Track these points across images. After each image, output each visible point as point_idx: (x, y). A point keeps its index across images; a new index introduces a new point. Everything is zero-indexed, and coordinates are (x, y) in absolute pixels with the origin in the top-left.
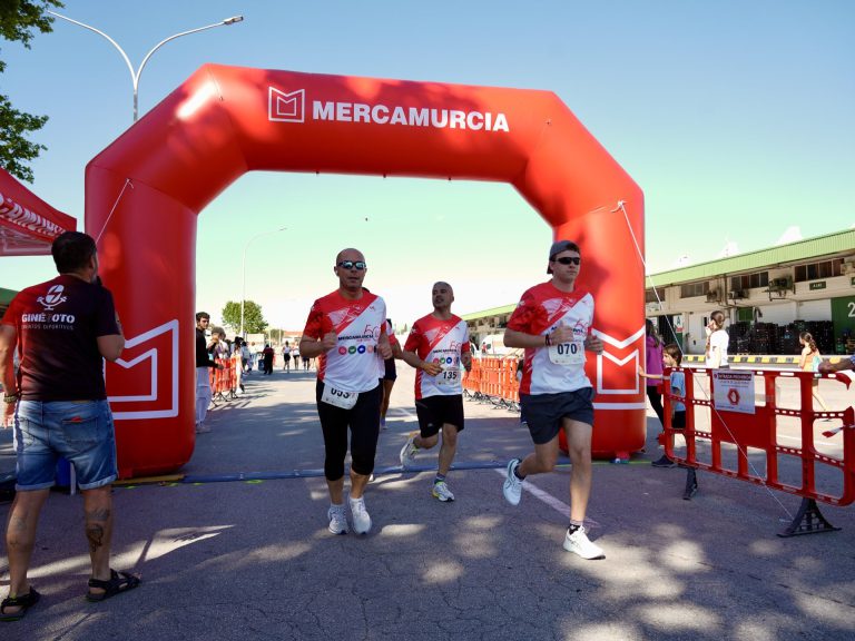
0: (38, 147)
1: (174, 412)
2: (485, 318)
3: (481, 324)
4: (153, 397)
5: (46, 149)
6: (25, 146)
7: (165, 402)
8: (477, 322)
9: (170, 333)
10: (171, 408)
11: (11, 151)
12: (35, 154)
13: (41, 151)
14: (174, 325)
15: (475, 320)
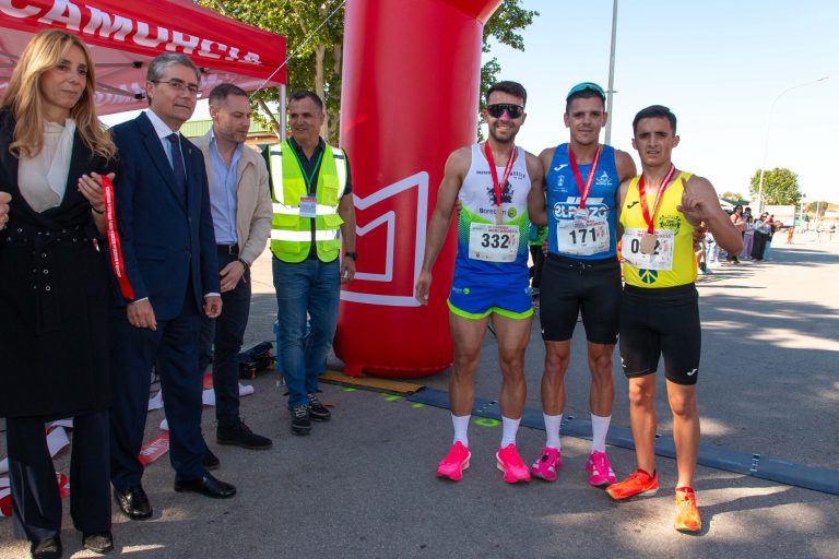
0: (531, 14)
5: (537, 14)
6: (521, 14)
11: (508, 22)
12: (529, 21)
13: (534, 18)
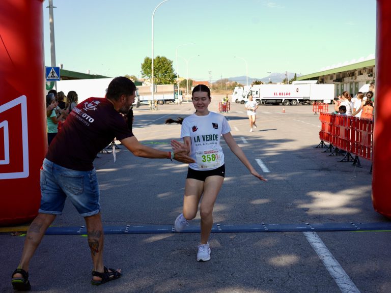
1: (25, 174)
2: (364, 68)
3: (360, 73)
4: (6, 161)
7: (16, 165)
8: (357, 73)
9: (19, 107)
10: (22, 170)
14: (22, 100)
15: (356, 70)
